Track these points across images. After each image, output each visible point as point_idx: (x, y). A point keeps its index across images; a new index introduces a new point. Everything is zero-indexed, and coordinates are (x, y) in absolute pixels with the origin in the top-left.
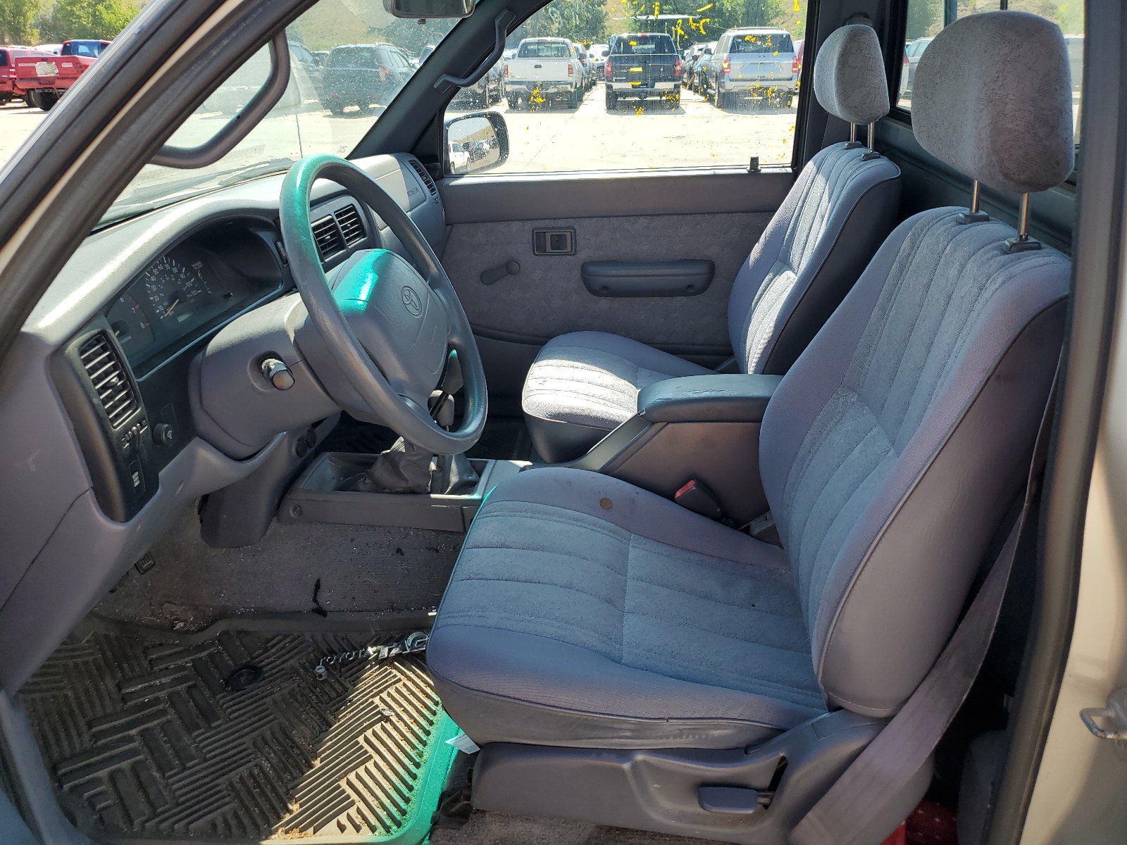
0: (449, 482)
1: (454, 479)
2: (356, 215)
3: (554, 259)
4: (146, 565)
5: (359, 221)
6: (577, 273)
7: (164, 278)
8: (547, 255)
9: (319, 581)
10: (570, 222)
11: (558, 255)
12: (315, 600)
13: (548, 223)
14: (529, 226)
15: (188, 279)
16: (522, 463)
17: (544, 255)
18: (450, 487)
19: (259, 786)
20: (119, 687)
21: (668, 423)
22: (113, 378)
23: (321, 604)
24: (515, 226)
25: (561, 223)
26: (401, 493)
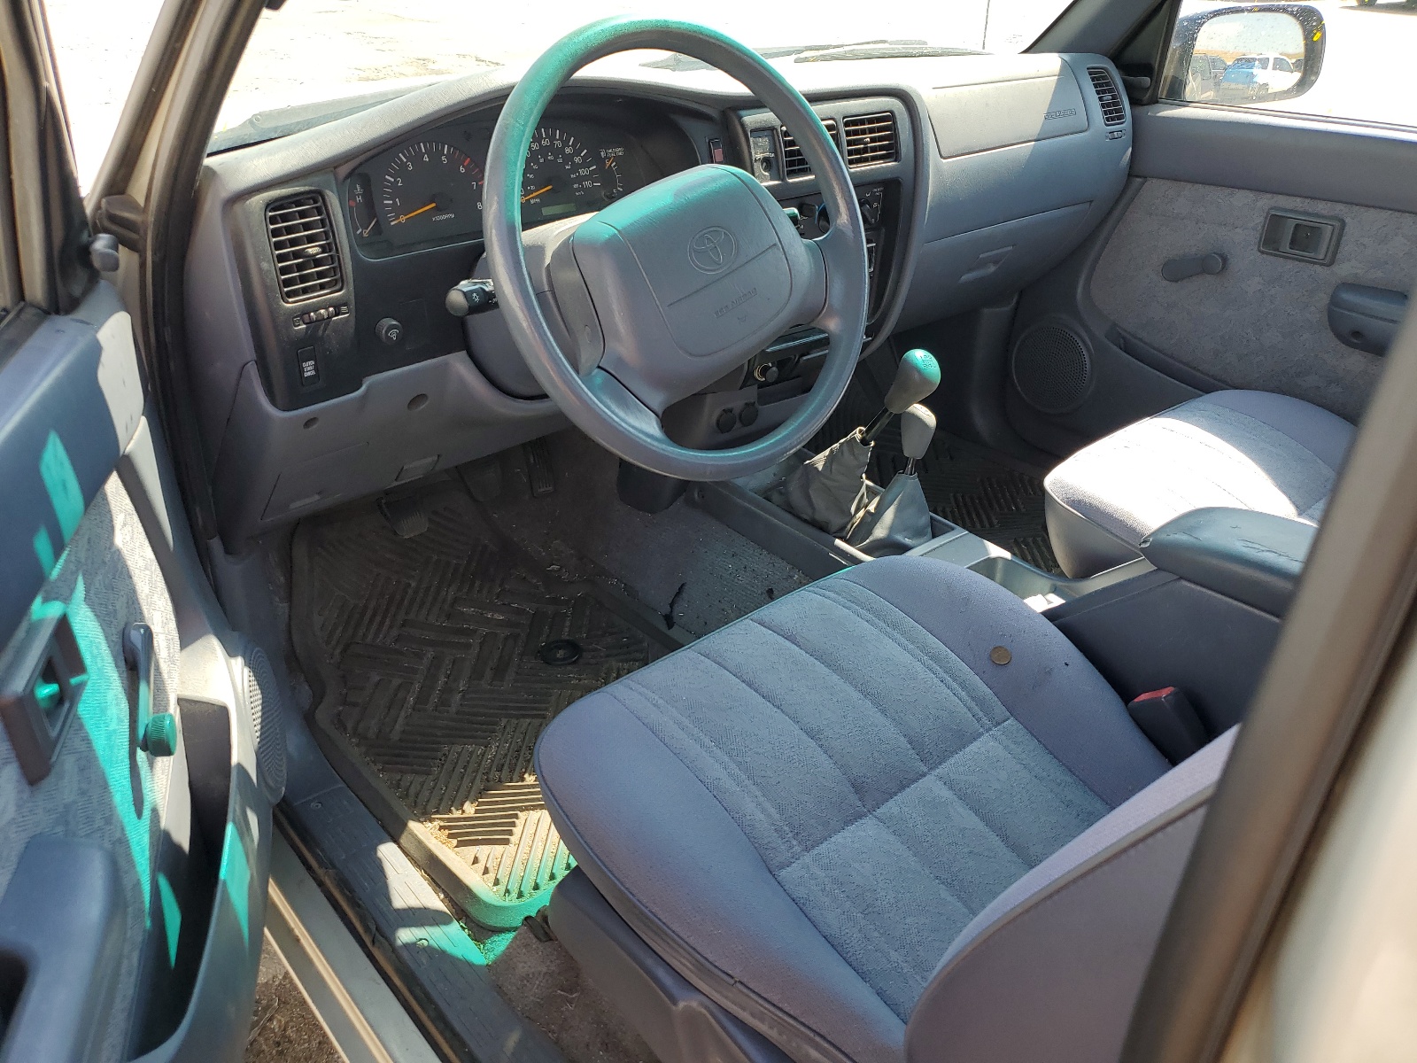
0: (870, 533)
1: (880, 532)
2: (894, 128)
3: (1290, 265)
4: (542, 490)
5: (894, 137)
6: (1323, 299)
7: (545, 157)
8: (1281, 256)
9: (683, 585)
10: (1340, 209)
11: (1297, 260)
12: (672, 605)
13: (1296, 203)
14: (1266, 202)
15: (585, 165)
16: (995, 551)
17: (1275, 255)
18: (868, 541)
19: (465, 768)
20: (456, 600)
21: (1181, 578)
22: (313, 249)
23: (675, 614)
24: (1242, 198)
25: (1322, 207)
26: (805, 521)
